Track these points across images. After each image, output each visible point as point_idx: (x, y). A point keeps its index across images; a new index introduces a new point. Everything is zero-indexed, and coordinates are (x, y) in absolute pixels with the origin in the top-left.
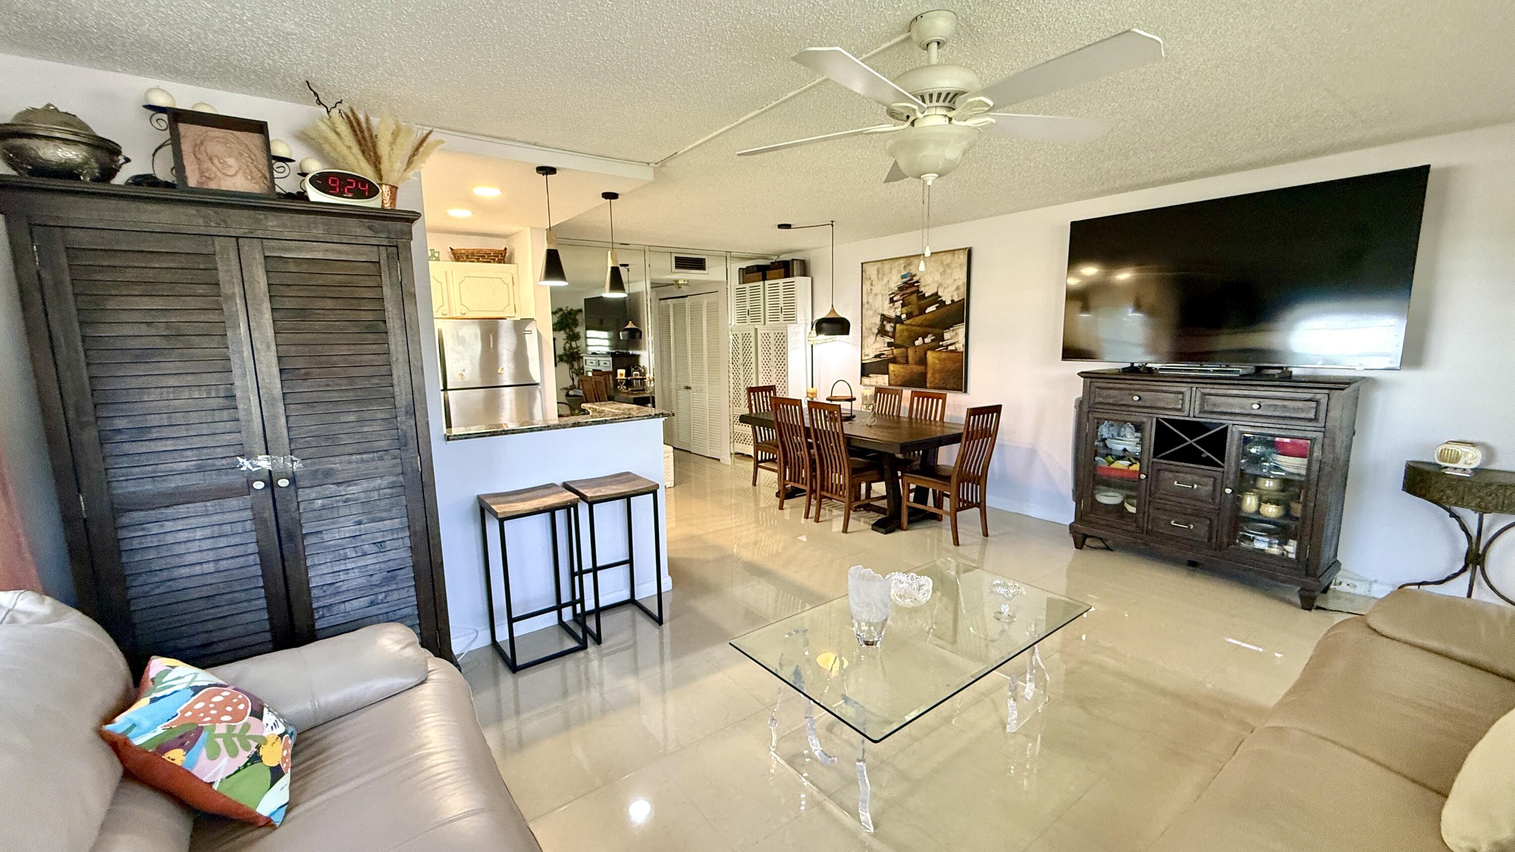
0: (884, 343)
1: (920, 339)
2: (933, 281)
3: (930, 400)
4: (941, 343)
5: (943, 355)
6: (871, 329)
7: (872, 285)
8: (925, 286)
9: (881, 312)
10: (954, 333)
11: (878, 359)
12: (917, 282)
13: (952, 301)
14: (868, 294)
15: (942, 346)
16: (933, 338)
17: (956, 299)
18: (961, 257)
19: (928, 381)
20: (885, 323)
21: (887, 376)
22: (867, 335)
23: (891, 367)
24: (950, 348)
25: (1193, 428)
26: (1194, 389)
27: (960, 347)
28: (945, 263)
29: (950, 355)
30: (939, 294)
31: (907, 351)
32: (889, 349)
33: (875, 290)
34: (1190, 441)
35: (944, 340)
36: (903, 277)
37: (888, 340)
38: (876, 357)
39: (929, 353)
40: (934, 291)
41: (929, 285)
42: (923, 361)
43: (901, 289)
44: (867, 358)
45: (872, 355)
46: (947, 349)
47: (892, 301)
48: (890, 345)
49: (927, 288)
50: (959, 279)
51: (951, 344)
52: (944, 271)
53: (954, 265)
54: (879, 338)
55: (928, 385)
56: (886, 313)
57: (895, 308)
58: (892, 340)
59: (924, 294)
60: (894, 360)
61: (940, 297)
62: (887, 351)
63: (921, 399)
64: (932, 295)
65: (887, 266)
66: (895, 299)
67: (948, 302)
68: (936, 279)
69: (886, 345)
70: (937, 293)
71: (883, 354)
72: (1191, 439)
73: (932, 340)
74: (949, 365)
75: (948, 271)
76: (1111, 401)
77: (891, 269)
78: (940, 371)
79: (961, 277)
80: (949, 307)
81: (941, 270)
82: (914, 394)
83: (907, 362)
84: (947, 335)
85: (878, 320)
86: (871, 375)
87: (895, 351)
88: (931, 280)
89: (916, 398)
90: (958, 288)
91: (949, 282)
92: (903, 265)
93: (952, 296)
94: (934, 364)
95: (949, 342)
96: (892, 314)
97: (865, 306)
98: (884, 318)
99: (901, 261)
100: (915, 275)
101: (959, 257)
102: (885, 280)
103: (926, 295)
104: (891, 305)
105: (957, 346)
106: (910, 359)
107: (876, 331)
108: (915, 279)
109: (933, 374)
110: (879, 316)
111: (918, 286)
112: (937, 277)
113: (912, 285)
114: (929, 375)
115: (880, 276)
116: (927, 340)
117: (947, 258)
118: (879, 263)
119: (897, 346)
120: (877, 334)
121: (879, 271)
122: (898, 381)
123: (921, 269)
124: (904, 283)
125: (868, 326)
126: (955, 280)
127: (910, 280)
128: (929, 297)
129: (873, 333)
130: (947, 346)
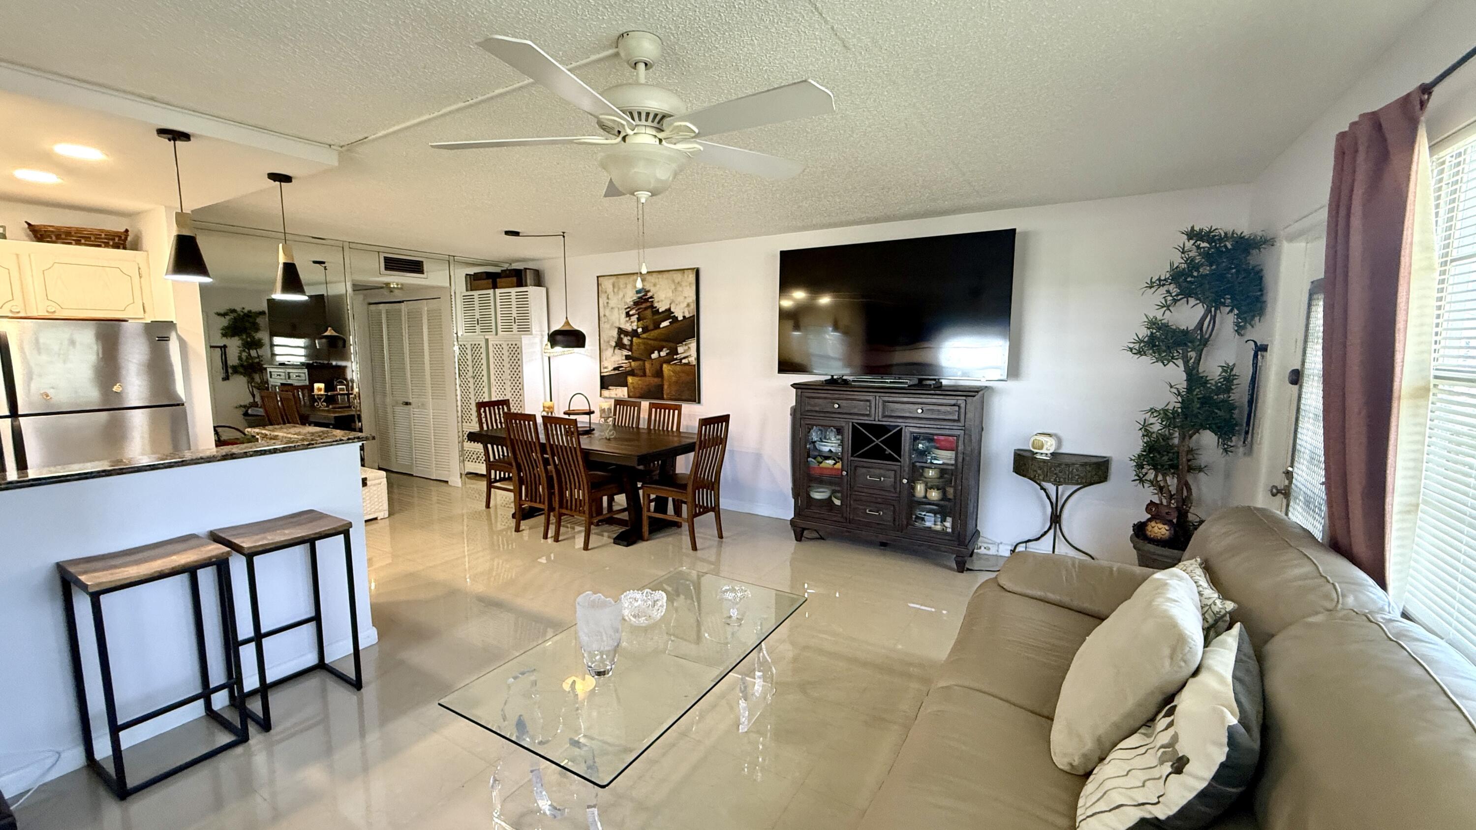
0: (622, 355)
1: (656, 352)
2: (666, 298)
3: (667, 411)
4: (675, 357)
5: (678, 368)
6: (609, 342)
7: (608, 298)
8: (658, 302)
9: (617, 325)
10: (686, 348)
11: (617, 372)
12: (651, 297)
13: (684, 317)
14: (604, 307)
15: (676, 359)
16: (668, 351)
17: (687, 316)
18: (691, 276)
19: (664, 392)
20: (622, 336)
21: (626, 388)
22: (605, 348)
23: (630, 379)
24: (684, 361)
25: (878, 430)
26: (877, 398)
27: (693, 360)
28: (676, 281)
29: (684, 368)
30: (672, 310)
31: (644, 364)
32: (627, 361)
33: (611, 304)
34: (877, 442)
35: (678, 354)
36: (638, 292)
37: (626, 352)
38: (615, 369)
39: (665, 366)
40: (667, 307)
41: (662, 301)
42: (659, 374)
43: (636, 303)
44: (606, 370)
45: (610, 368)
46: (681, 362)
47: (628, 315)
48: (627, 357)
49: (660, 303)
50: (689, 297)
51: (684, 358)
52: (676, 289)
53: (684, 284)
54: (617, 351)
55: (665, 396)
56: (622, 326)
57: (632, 322)
58: (630, 353)
59: (659, 309)
60: (632, 373)
61: (673, 313)
62: (625, 364)
63: (658, 410)
64: (666, 310)
65: (622, 280)
66: (631, 313)
67: (680, 318)
68: (667, 296)
69: (624, 358)
70: (669, 309)
71: (622, 367)
72: (877, 440)
73: (667, 354)
74: (684, 378)
75: (680, 289)
76: (817, 409)
77: (626, 284)
78: (676, 382)
79: (691, 295)
80: (681, 323)
81: (673, 287)
82: (652, 406)
83: (644, 375)
84: (680, 349)
85: (615, 333)
86: (610, 388)
87: (633, 363)
88: (664, 296)
89: (654, 410)
90: (688, 305)
91: (681, 299)
92: (638, 282)
93: (684, 313)
94: (670, 377)
95: (683, 356)
96: (628, 327)
97: (602, 319)
98: (621, 331)
99: (636, 277)
100: (649, 291)
101: (688, 276)
102: (621, 295)
103: (660, 311)
104: (628, 319)
105: (690, 359)
106: (647, 371)
107: (614, 344)
108: (649, 295)
109: (670, 385)
110: (617, 330)
111: (652, 301)
112: (670, 294)
113: (647, 300)
114: (666, 387)
115: (616, 290)
116: (663, 354)
117: (678, 277)
118: (615, 278)
119: (635, 359)
120: (615, 347)
121: (614, 286)
122: (638, 395)
123: (655, 285)
124: (639, 298)
125: (605, 339)
126: (685, 297)
127: (644, 296)
128: (663, 312)
129: (611, 346)
130: (681, 359)
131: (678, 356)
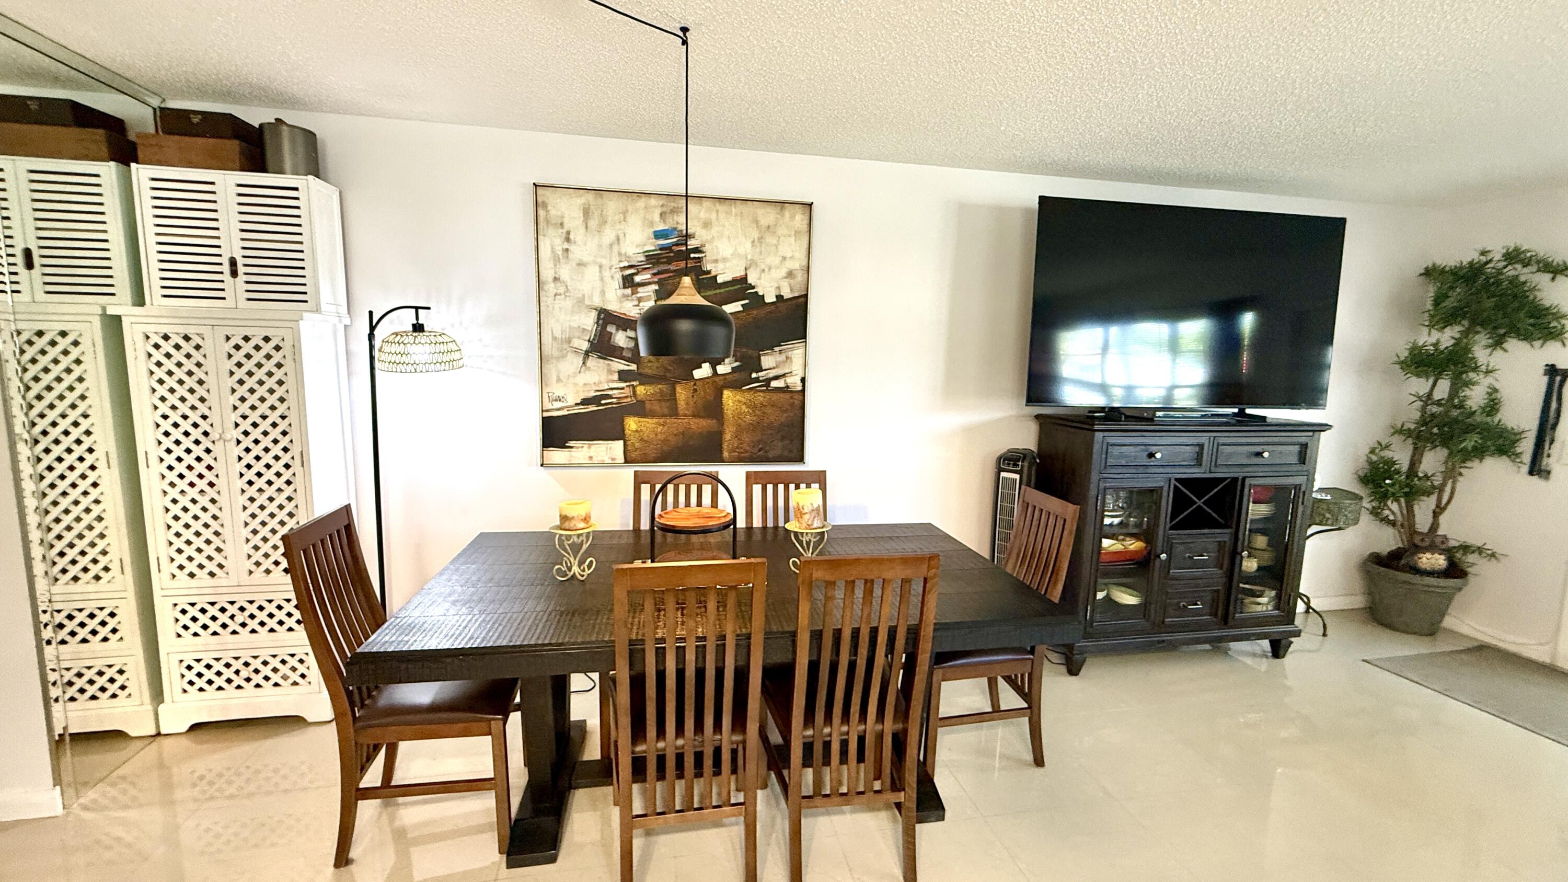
0: (610, 372)
1: (706, 365)
2: (735, 255)
4: (754, 375)
5: (760, 398)
6: (569, 341)
7: (568, 240)
8: (716, 261)
9: (597, 302)
10: (783, 357)
11: (593, 408)
12: (697, 250)
13: (780, 297)
14: (556, 260)
15: (757, 380)
16: (737, 364)
17: (787, 294)
18: (799, 217)
19: (725, 446)
20: (611, 329)
21: (621, 442)
22: (555, 353)
23: (632, 424)
24: (774, 384)
25: (1198, 485)
26: (1212, 439)
28: (764, 222)
29: (775, 397)
30: (750, 281)
31: (674, 389)
32: (623, 385)
33: (578, 252)
34: (1198, 503)
36: (658, 235)
37: (619, 364)
38: (585, 402)
39: (727, 393)
40: (739, 273)
41: (725, 260)
42: (714, 409)
43: (652, 259)
44: (557, 405)
45: (573, 399)
46: (768, 385)
47: (628, 282)
48: (624, 376)
50: (791, 258)
52: (761, 239)
53: (782, 231)
54: (593, 362)
55: (726, 454)
56: (611, 307)
57: (640, 300)
58: (633, 367)
59: (715, 277)
60: (639, 409)
61: (753, 287)
62: (620, 391)
64: (734, 281)
65: (612, 205)
66: (638, 279)
67: (770, 298)
68: (741, 250)
69: (616, 377)
70: (744, 279)
71: (610, 397)
72: (1200, 500)
73: (734, 370)
74: (774, 416)
75: (769, 238)
76: (1124, 462)
77: (625, 213)
78: (754, 427)
79: (797, 255)
80: (768, 309)
81: (756, 235)
83: (674, 412)
84: (767, 361)
85: (589, 321)
86: (571, 443)
87: (641, 390)
88: (729, 250)
90: (790, 274)
91: (773, 260)
92: (657, 212)
93: (778, 288)
94: (740, 415)
95: (772, 373)
96: (632, 309)
97: (550, 288)
98: (606, 318)
99: (653, 201)
100: (692, 236)
101: (792, 217)
102: (609, 235)
103: (720, 280)
104: (629, 291)
105: (790, 380)
106: (682, 404)
107: (585, 346)
108: (692, 243)
109: (737, 432)
110: (594, 314)
111: (699, 260)
112: (746, 247)
113: (685, 255)
114: (728, 436)
115: (593, 223)
116: (721, 369)
117: (768, 216)
118: (590, 196)
119: (644, 379)
120: (587, 354)
121: (586, 212)
122: (651, 452)
123: (707, 225)
124: (662, 248)
125: (558, 334)
126: (784, 258)
127: (677, 244)
128: (726, 284)
129: (576, 351)
130: (768, 381)
131: (760, 374)
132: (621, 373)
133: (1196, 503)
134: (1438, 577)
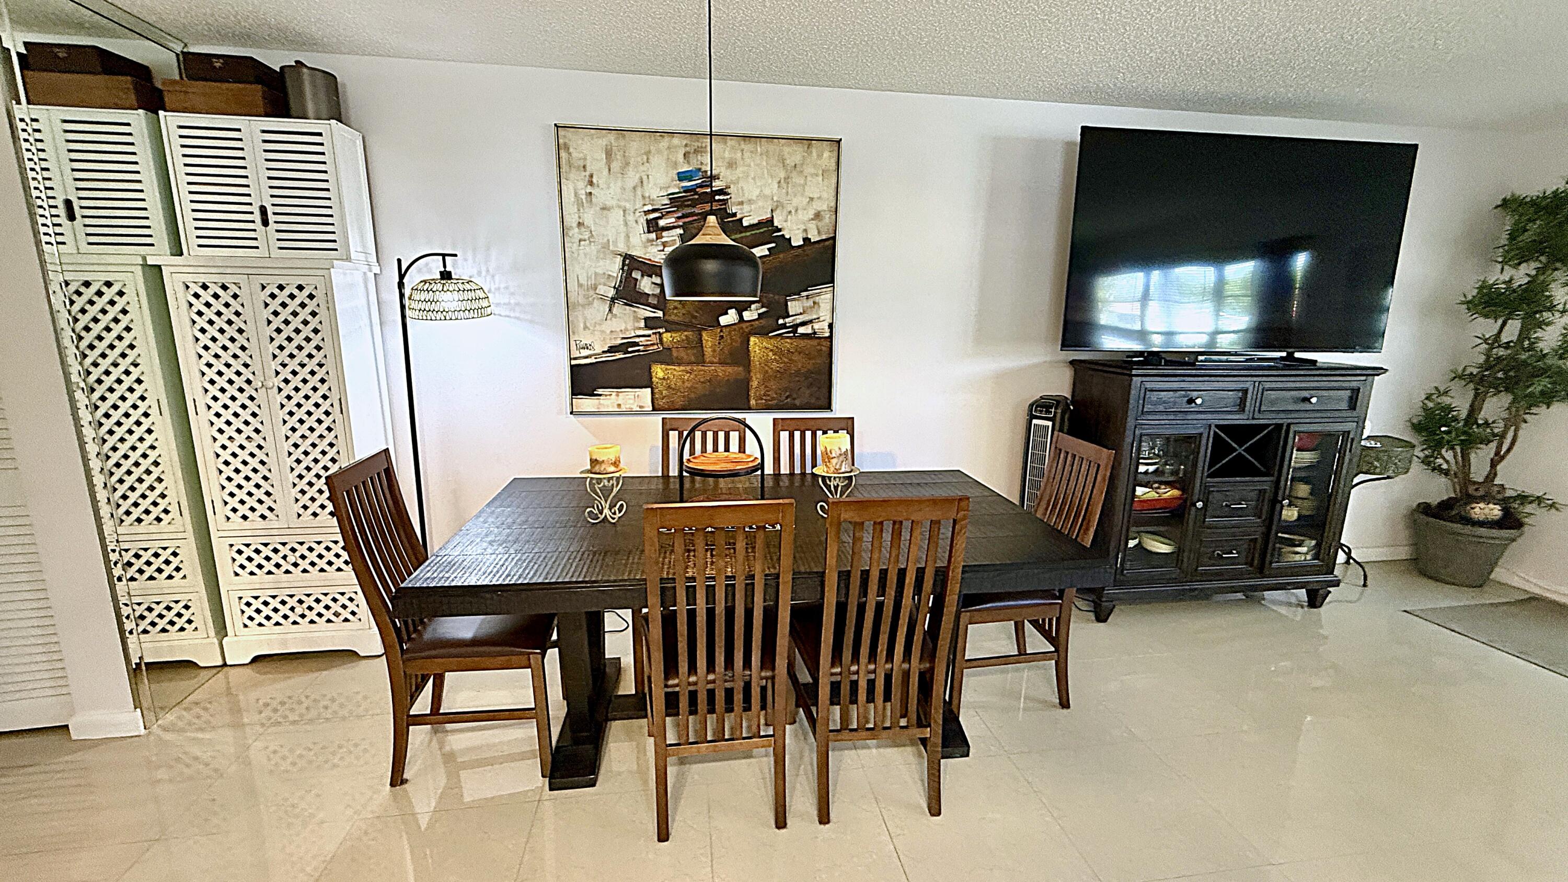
0: (636, 319)
1: (732, 312)
2: (761, 196)
4: (781, 321)
5: (787, 344)
6: (594, 288)
7: (591, 183)
8: (741, 203)
9: (622, 248)
10: (810, 303)
11: (620, 356)
12: (721, 192)
13: (806, 240)
14: (580, 204)
15: (784, 326)
16: (764, 310)
17: (811, 237)
18: (826, 154)
19: (752, 393)
20: (636, 275)
21: (649, 390)
22: (581, 300)
23: (659, 371)
24: (801, 330)
25: (1239, 433)
26: (1257, 384)
27: (821, 327)
28: (790, 162)
29: (802, 343)
30: (778, 223)
31: (701, 335)
32: (650, 332)
33: (602, 196)
34: (1241, 450)
35: (788, 316)
36: (682, 177)
37: (648, 313)
38: (612, 349)
39: (753, 339)
40: (766, 216)
41: (750, 202)
42: (741, 356)
43: (676, 201)
44: (585, 353)
45: (600, 347)
46: (795, 331)
47: (652, 226)
48: (650, 323)
49: (746, 207)
50: (819, 198)
51: (803, 324)
52: (787, 179)
53: (809, 170)
54: (618, 308)
55: (753, 402)
56: (637, 252)
57: (665, 245)
58: (660, 314)
59: (741, 220)
60: (665, 356)
61: (780, 230)
62: (647, 339)
64: (760, 224)
65: (635, 146)
66: (662, 223)
67: (797, 242)
68: (767, 192)
69: (642, 324)
70: (771, 221)
71: (637, 344)
72: (1240, 447)
73: (760, 315)
74: (800, 362)
75: (797, 179)
77: (648, 153)
78: (780, 374)
79: (825, 195)
80: (797, 251)
81: (782, 175)
82: (780, 426)
83: (701, 360)
84: (794, 307)
85: (614, 267)
86: (600, 391)
87: (667, 337)
88: (757, 192)
89: (784, 436)
90: (818, 216)
91: (798, 201)
92: (682, 151)
93: (805, 230)
94: (766, 363)
95: (797, 319)
96: (656, 255)
97: (575, 233)
98: (631, 263)
99: (676, 141)
100: (717, 177)
101: (820, 156)
102: (632, 177)
103: (745, 223)
104: (653, 236)
105: (816, 326)
106: (708, 351)
107: (611, 293)
108: (717, 185)
109: (765, 380)
110: (619, 260)
111: (725, 202)
112: (772, 188)
113: (709, 196)
114: (754, 383)
115: (615, 166)
116: (747, 315)
117: (794, 154)
118: (612, 137)
119: (671, 326)
120: (613, 300)
121: (609, 154)
122: (679, 401)
123: (731, 165)
124: (687, 190)
125: (583, 281)
126: (812, 199)
127: (701, 186)
128: (752, 227)
129: (602, 298)
130: (795, 327)
131: (787, 320)
132: (646, 319)
133: (1235, 450)
134: (1490, 528)
